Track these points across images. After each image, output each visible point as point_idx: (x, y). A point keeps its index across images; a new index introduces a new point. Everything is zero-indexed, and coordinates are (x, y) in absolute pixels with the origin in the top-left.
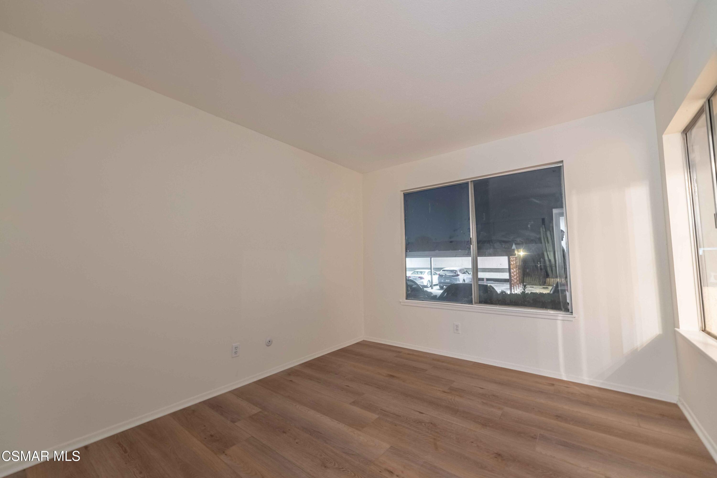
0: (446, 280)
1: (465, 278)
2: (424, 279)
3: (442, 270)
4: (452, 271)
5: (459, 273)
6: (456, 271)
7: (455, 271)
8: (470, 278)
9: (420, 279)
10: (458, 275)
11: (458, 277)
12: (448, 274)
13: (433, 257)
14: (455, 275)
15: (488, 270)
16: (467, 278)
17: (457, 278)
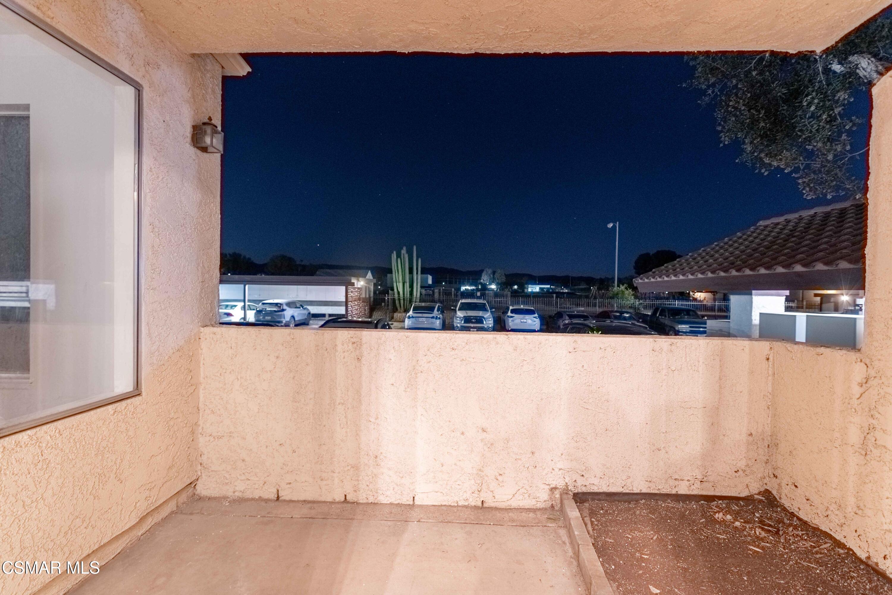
0: (266, 318)
1: (296, 315)
2: (233, 316)
3: (261, 304)
4: (276, 304)
5: (285, 307)
6: (281, 304)
7: (279, 305)
8: (305, 314)
9: (226, 316)
10: (283, 310)
11: (282, 313)
12: (269, 309)
13: (248, 284)
14: (278, 309)
15: (331, 304)
16: (298, 314)
17: (281, 315)
